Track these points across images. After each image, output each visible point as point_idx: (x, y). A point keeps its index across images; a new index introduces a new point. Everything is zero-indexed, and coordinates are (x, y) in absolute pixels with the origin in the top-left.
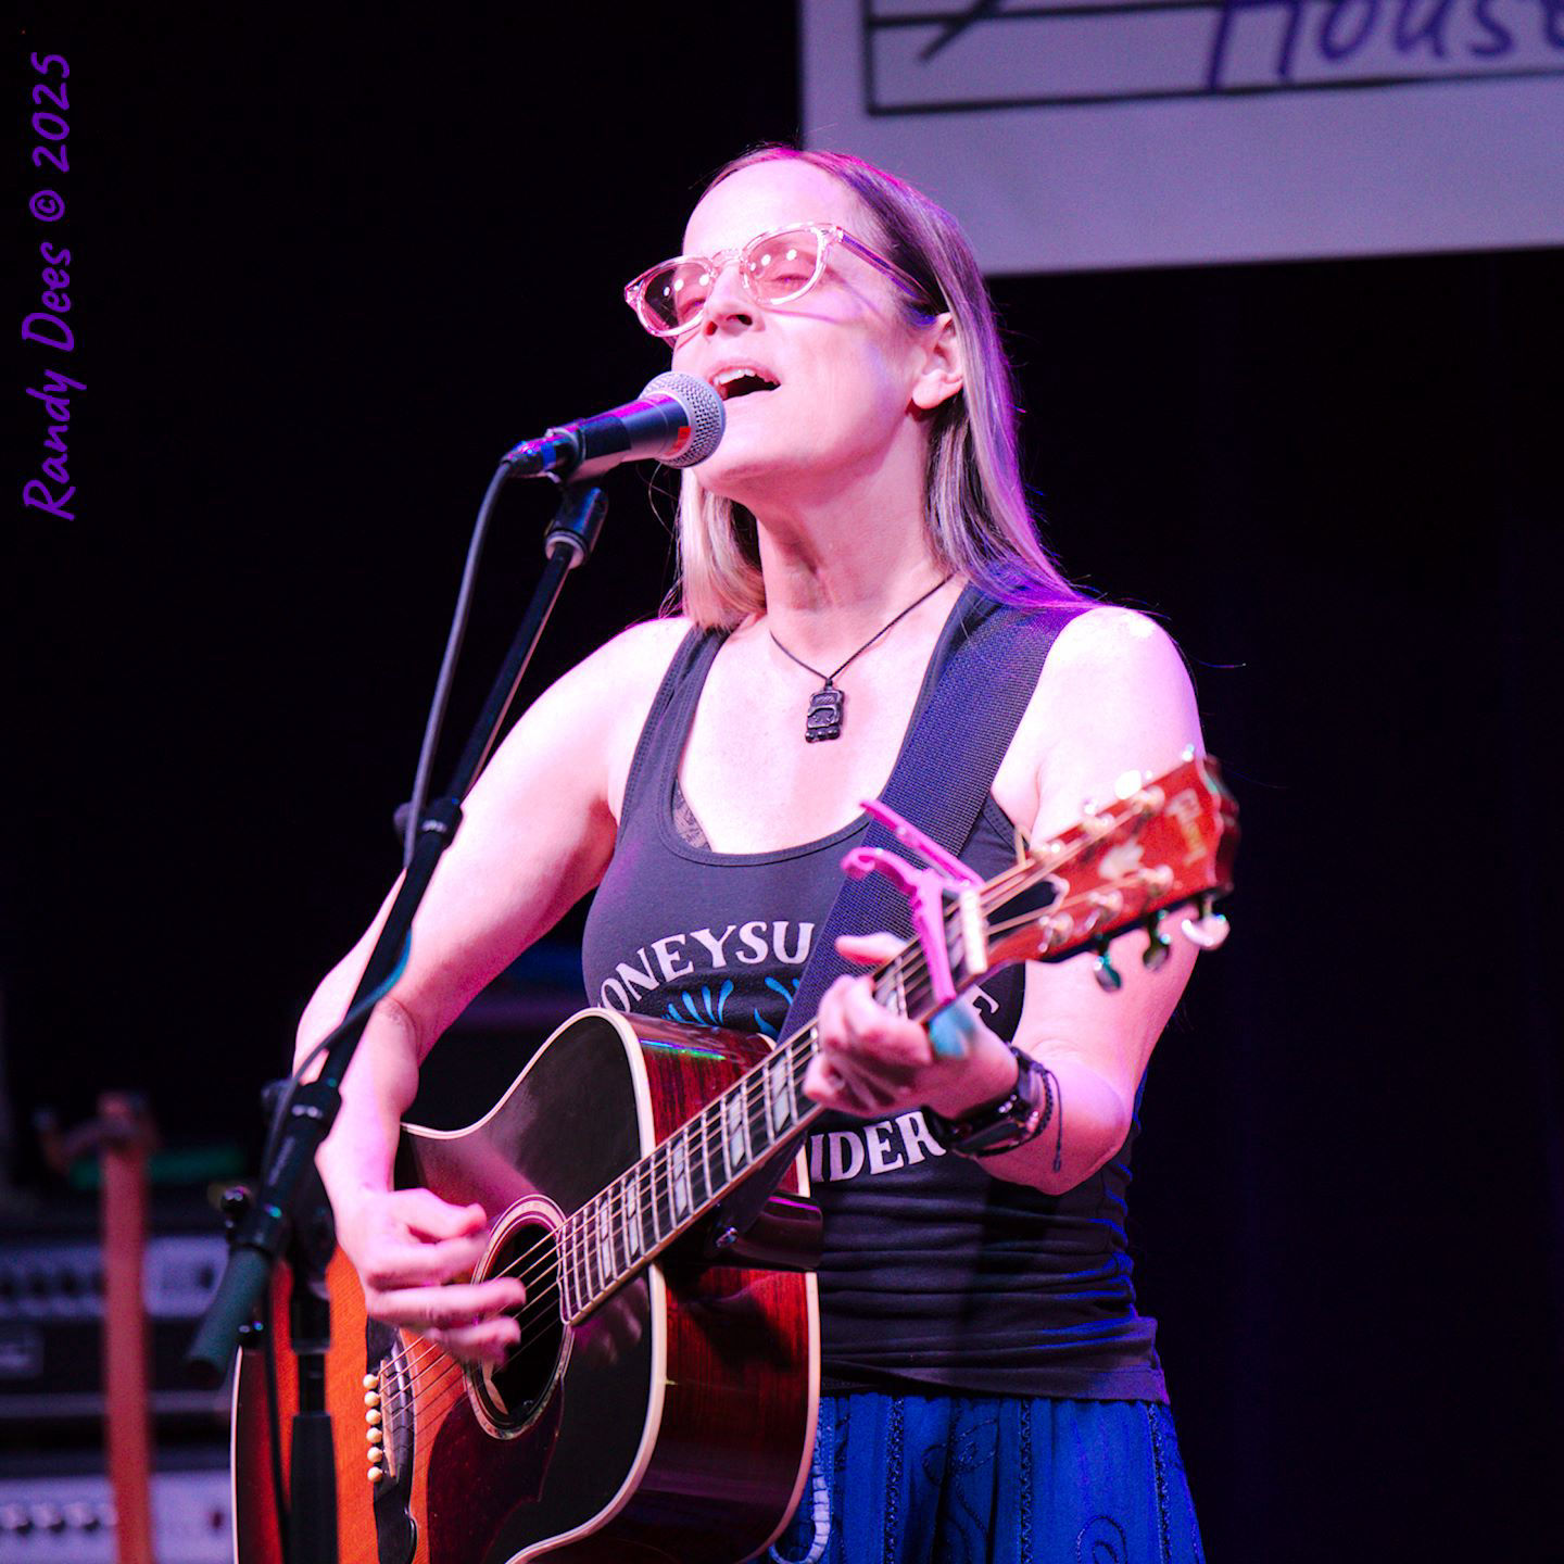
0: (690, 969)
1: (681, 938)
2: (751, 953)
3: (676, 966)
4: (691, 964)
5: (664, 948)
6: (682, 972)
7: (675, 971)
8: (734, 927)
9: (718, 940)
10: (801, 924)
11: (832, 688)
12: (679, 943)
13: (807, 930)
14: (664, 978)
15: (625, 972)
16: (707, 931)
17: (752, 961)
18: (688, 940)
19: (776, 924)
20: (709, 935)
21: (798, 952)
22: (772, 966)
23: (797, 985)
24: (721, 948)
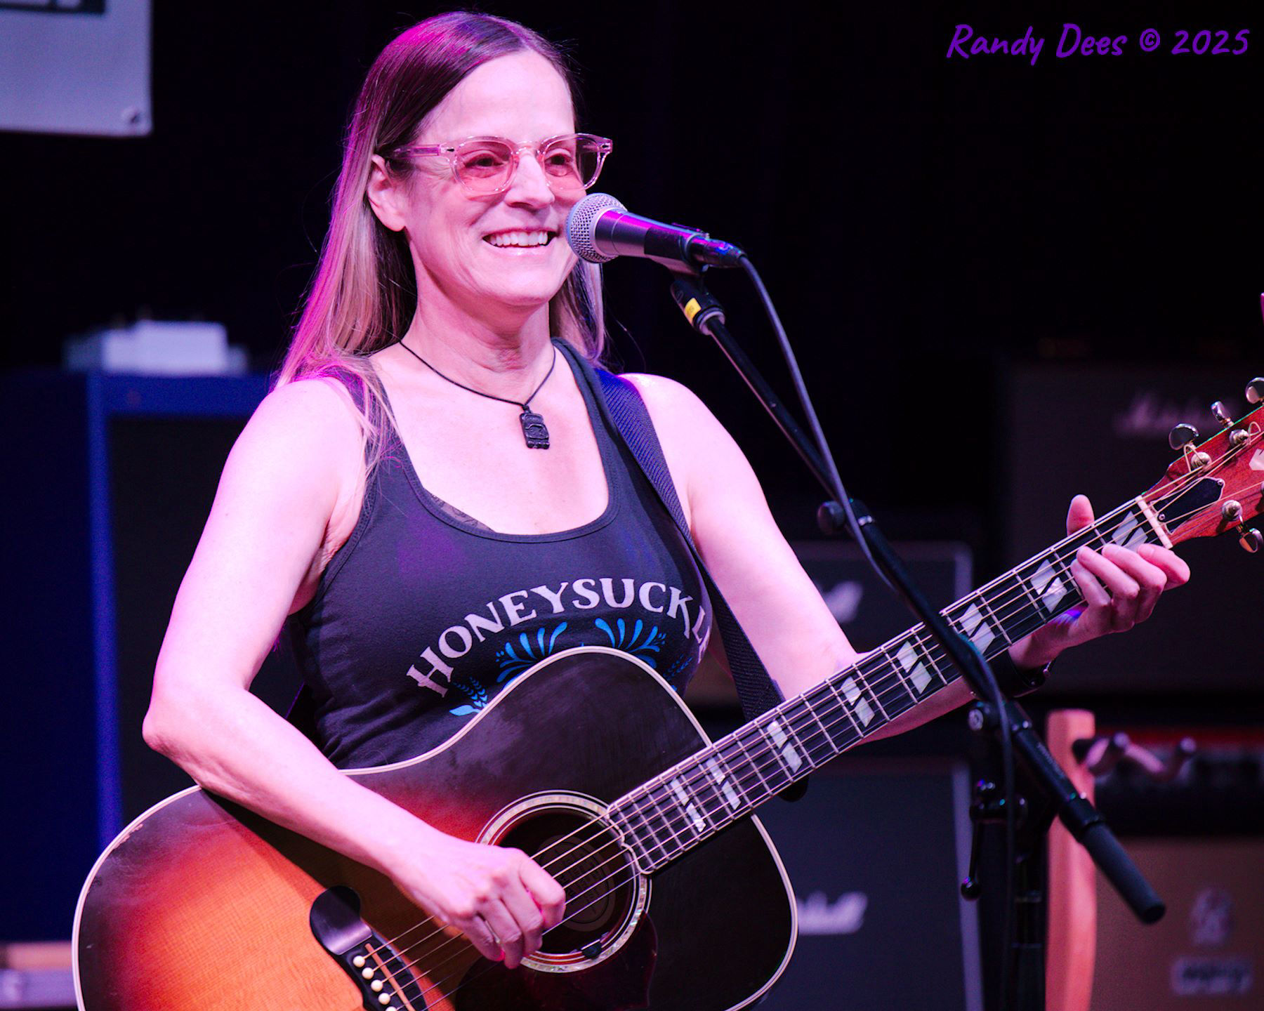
2: (585, 601)
3: (520, 613)
5: (511, 601)
8: (567, 584)
9: (556, 593)
10: (624, 580)
11: (530, 412)
12: (522, 596)
13: (629, 584)
14: (510, 623)
15: (475, 620)
16: (544, 587)
17: (586, 607)
18: (530, 594)
19: (602, 580)
20: (547, 590)
21: (625, 599)
22: (603, 610)
23: (621, 623)
24: (559, 599)
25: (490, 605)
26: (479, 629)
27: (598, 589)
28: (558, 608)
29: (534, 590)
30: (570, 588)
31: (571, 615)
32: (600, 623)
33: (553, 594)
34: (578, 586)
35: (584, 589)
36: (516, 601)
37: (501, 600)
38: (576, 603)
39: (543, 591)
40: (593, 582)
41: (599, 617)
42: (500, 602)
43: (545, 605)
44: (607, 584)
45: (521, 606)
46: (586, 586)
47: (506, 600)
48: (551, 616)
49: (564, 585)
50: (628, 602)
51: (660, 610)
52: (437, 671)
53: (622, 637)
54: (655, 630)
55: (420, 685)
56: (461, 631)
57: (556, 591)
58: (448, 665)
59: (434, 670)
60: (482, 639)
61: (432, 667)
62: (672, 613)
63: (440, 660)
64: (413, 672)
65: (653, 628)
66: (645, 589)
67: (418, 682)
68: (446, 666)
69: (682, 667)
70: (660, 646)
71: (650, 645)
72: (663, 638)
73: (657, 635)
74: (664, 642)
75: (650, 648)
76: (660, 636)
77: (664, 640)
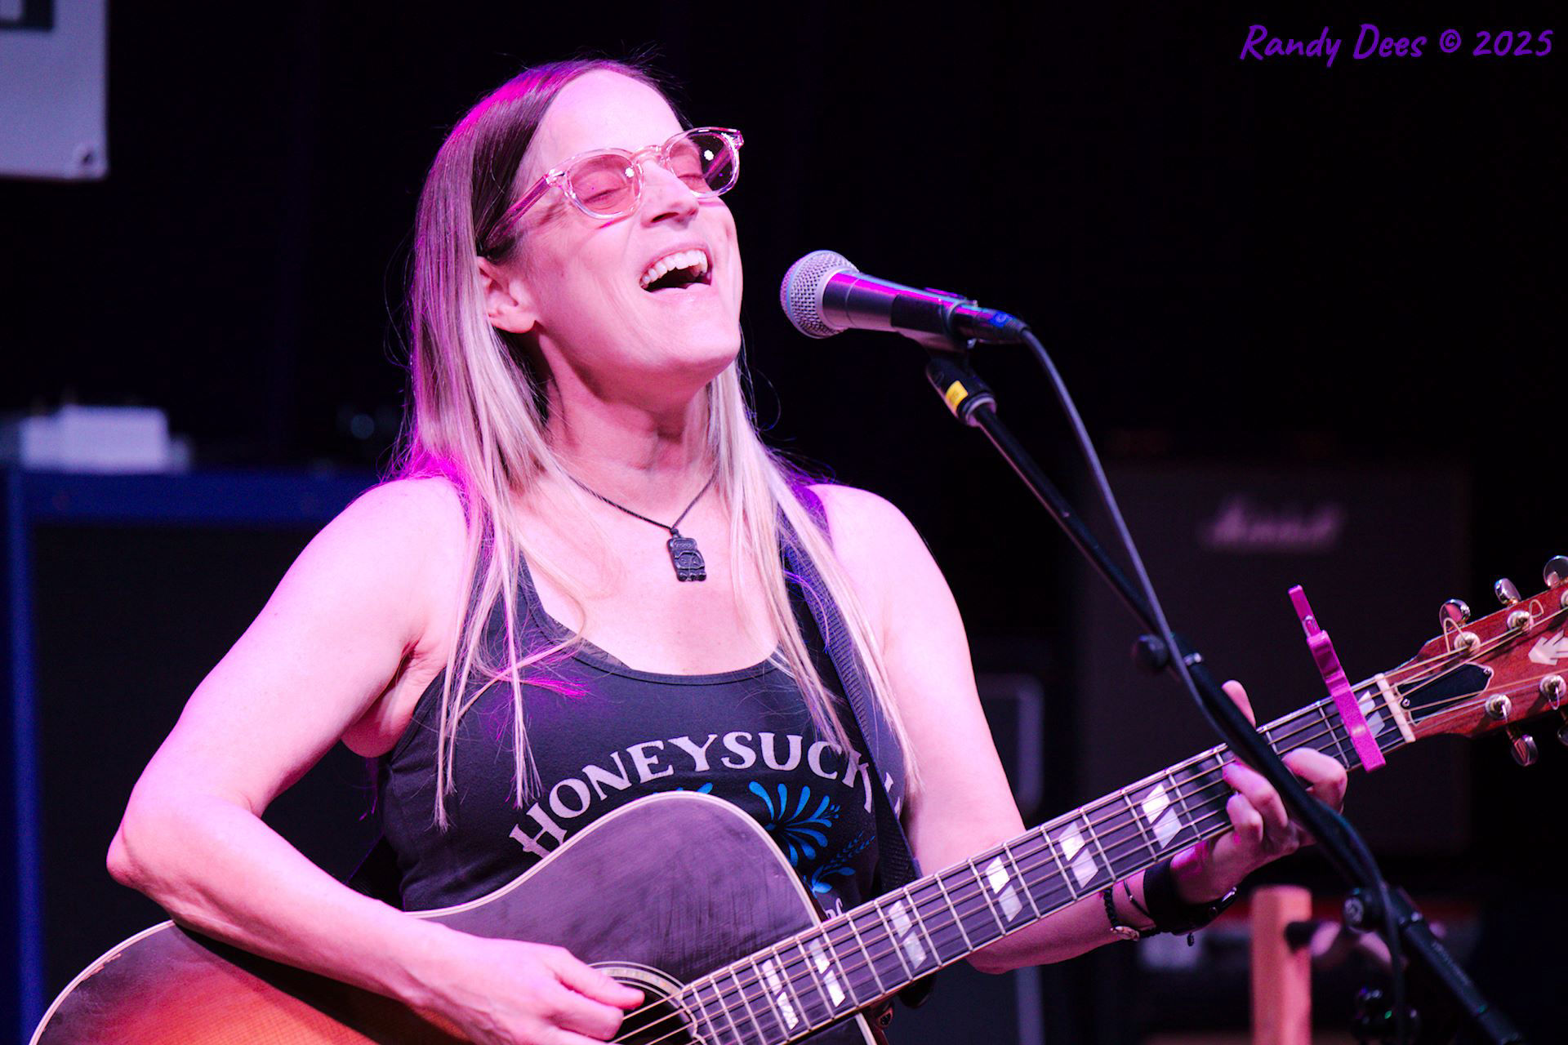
0: (670, 771)
1: (659, 744)
2: (739, 759)
3: (653, 768)
4: (670, 767)
5: (641, 752)
6: (660, 775)
7: (652, 773)
8: (716, 736)
9: (701, 747)
10: (789, 737)
11: (679, 537)
12: (656, 748)
13: (795, 742)
14: (640, 779)
15: (594, 773)
16: (686, 738)
17: (738, 767)
18: (667, 745)
19: (762, 735)
20: (690, 742)
21: (790, 761)
22: (760, 772)
23: (782, 790)
24: (704, 754)
25: (615, 756)
26: (599, 783)
27: (756, 746)
28: (702, 765)
29: (674, 741)
30: (719, 742)
31: (719, 775)
32: (755, 788)
33: (697, 748)
34: (730, 741)
35: (737, 744)
36: (648, 753)
37: (629, 750)
38: (726, 761)
39: (684, 743)
40: (749, 737)
41: (754, 780)
42: (628, 754)
43: (685, 761)
44: (767, 739)
45: (654, 760)
46: (740, 741)
47: (636, 751)
48: (693, 775)
49: (712, 737)
50: (793, 763)
51: (834, 776)
52: (547, 833)
53: (783, 806)
54: (826, 800)
55: (525, 850)
56: (577, 785)
57: (700, 744)
58: (560, 827)
59: (542, 832)
60: (603, 797)
61: (541, 828)
62: (849, 781)
63: (549, 819)
64: (517, 834)
65: (823, 798)
66: (816, 751)
67: (523, 846)
68: (557, 827)
69: (862, 848)
70: (832, 820)
71: (819, 818)
72: (837, 810)
73: (828, 808)
74: (837, 817)
75: (819, 821)
76: (833, 808)
77: (837, 813)
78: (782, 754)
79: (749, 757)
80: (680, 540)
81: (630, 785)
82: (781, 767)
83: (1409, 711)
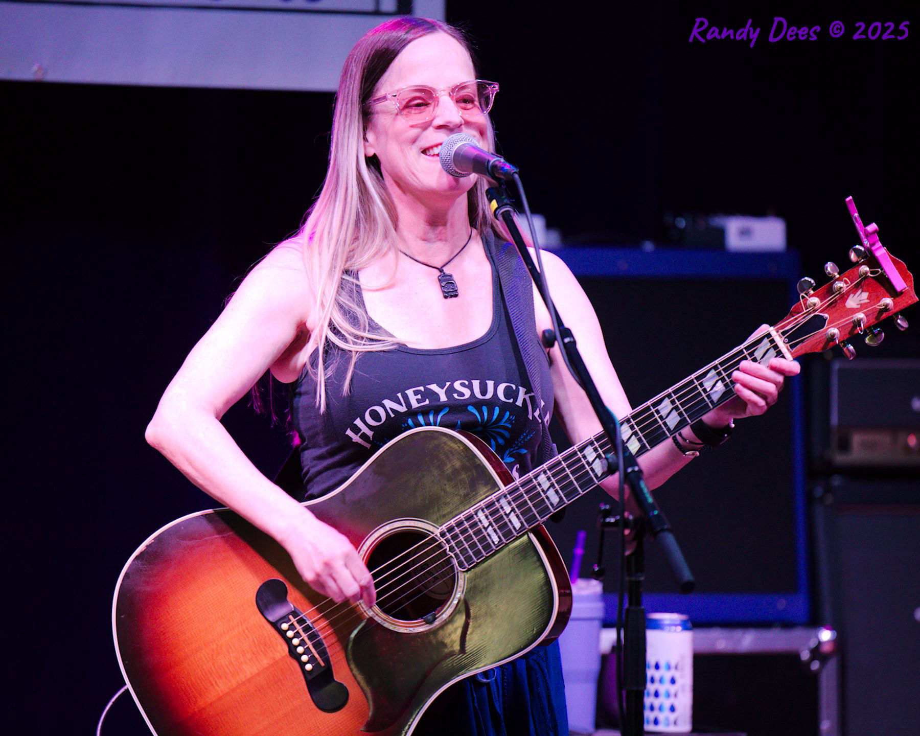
0: (427, 402)
1: (422, 388)
2: (462, 394)
3: (418, 401)
4: (427, 400)
5: (413, 393)
6: (422, 404)
7: (418, 403)
8: (450, 383)
9: (443, 389)
10: (487, 381)
12: (421, 390)
13: (490, 384)
14: (411, 407)
15: (388, 403)
16: (435, 385)
17: (462, 398)
18: (426, 389)
19: (473, 381)
20: (437, 387)
21: (488, 393)
22: (473, 400)
23: (485, 409)
24: (444, 392)
25: (399, 395)
26: (391, 409)
27: (470, 387)
28: (443, 398)
29: (429, 387)
30: (451, 386)
31: (452, 402)
32: (470, 408)
33: (441, 389)
34: (457, 385)
35: (461, 387)
36: (416, 393)
37: (406, 392)
38: (455, 395)
39: (434, 387)
40: (467, 383)
41: (470, 405)
42: (406, 394)
43: (436, 396)
44: (476, 384)
45: (419, 397)
46: (463, 385)
47: (410, 392)
48: (439, 403)
49: (448, 384)
50: (489, 395)
51: (511, 401)
52: (364, 433)
53: (486, 417)
54: (508, 413)
55: (353, 441)
56: (379, 409)
57: (442, 388)
58: (371, 430)
59: (362, 432)
60: (393, 416)
61: (361, 430)
62: (519, 403)
63: (365, 426)
64: (349, 432)
65: (506, 412)
66: (501, 388)
67: (352, 439)
68: (369, 430)
69: (528, 438)
70: (511, 423)
71: (505, 423)
72: (513, 419)
73: (509, 417)
74: (514, 422)
75: (505, 425)
76: (511, 418)
77: (514, 420)
78: (484, 391)
79: (467, 393)
80: (445, 275)
81: (407, 410)
82: (483, 398)
83: (788, 345)
